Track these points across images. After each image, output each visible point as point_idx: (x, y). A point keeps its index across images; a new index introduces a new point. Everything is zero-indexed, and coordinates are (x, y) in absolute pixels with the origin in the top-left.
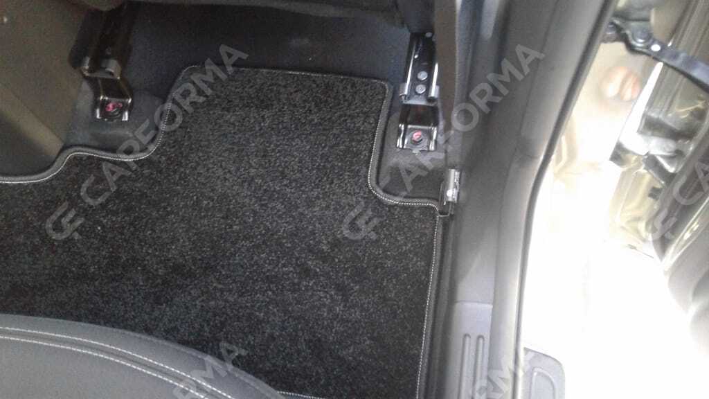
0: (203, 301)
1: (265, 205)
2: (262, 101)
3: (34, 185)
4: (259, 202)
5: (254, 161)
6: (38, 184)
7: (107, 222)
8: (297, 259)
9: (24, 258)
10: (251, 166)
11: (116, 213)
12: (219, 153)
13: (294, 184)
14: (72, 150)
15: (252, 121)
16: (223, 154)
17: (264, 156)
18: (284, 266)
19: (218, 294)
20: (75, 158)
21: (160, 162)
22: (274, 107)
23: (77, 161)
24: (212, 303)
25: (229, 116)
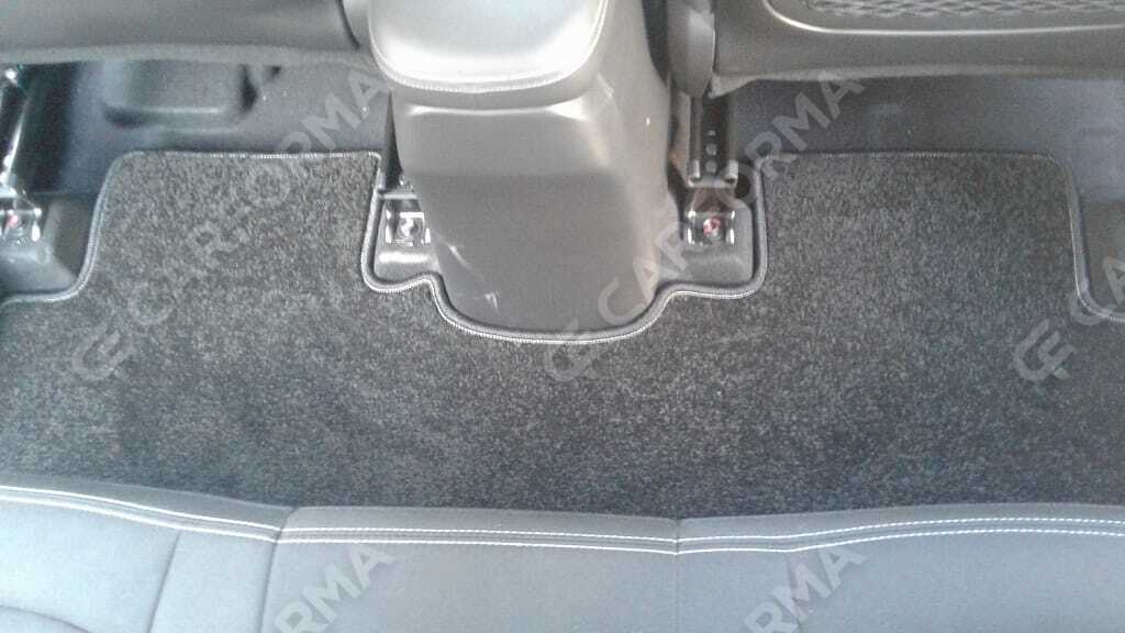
0: (891, 478)
1: (936, 340)
2: (893, 198)
3: (622, 341)
4: (926, 338)
5: (903, 283)
6: (628, 341)
7: (726, 385)
8: (1005, 410)
9: (627, 443)
10: (900, 289)
11: (733, 370)
12: (851, 276)
13: (969, 309)
14: (672, 289)
15: (885, 226)
16: (856, 276)
17: (916, 274)
18: (990, 421)
19: (910, 468)
20: (676, 299)
21: (776, 295)
22: (912, 205)
23: (677, 305)
24: (906, 480)
25: (850, 223)
